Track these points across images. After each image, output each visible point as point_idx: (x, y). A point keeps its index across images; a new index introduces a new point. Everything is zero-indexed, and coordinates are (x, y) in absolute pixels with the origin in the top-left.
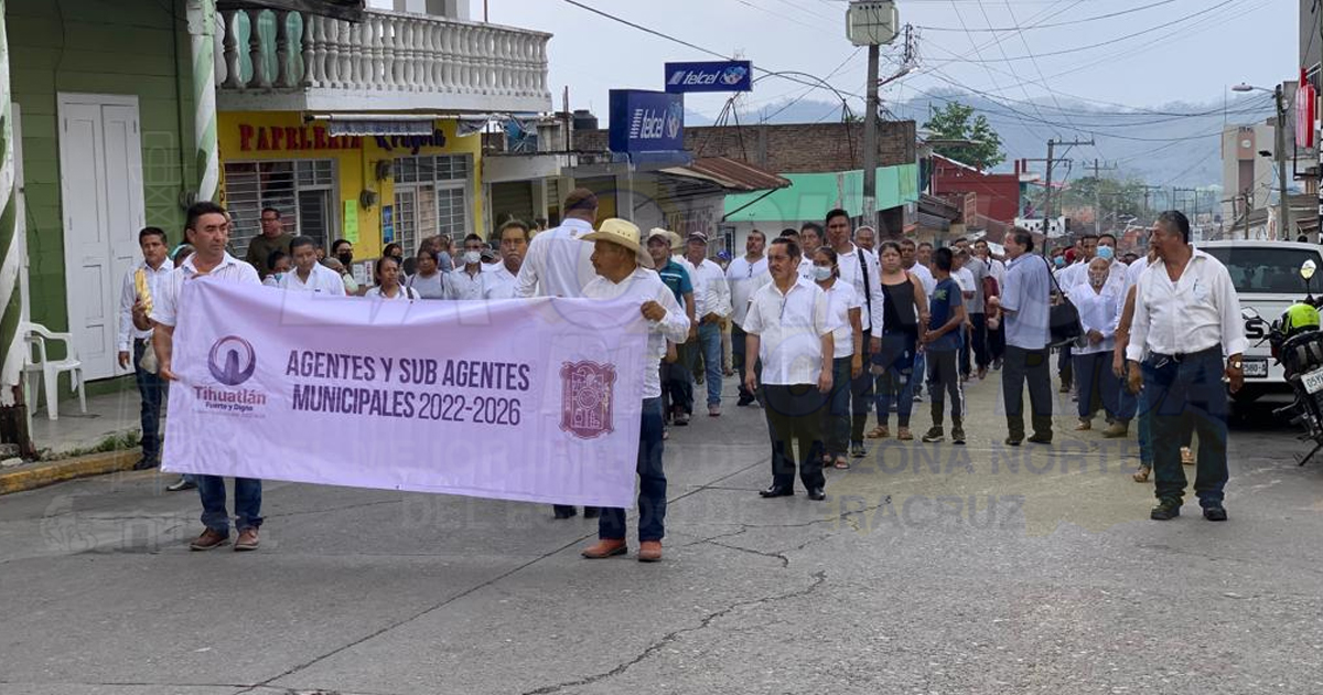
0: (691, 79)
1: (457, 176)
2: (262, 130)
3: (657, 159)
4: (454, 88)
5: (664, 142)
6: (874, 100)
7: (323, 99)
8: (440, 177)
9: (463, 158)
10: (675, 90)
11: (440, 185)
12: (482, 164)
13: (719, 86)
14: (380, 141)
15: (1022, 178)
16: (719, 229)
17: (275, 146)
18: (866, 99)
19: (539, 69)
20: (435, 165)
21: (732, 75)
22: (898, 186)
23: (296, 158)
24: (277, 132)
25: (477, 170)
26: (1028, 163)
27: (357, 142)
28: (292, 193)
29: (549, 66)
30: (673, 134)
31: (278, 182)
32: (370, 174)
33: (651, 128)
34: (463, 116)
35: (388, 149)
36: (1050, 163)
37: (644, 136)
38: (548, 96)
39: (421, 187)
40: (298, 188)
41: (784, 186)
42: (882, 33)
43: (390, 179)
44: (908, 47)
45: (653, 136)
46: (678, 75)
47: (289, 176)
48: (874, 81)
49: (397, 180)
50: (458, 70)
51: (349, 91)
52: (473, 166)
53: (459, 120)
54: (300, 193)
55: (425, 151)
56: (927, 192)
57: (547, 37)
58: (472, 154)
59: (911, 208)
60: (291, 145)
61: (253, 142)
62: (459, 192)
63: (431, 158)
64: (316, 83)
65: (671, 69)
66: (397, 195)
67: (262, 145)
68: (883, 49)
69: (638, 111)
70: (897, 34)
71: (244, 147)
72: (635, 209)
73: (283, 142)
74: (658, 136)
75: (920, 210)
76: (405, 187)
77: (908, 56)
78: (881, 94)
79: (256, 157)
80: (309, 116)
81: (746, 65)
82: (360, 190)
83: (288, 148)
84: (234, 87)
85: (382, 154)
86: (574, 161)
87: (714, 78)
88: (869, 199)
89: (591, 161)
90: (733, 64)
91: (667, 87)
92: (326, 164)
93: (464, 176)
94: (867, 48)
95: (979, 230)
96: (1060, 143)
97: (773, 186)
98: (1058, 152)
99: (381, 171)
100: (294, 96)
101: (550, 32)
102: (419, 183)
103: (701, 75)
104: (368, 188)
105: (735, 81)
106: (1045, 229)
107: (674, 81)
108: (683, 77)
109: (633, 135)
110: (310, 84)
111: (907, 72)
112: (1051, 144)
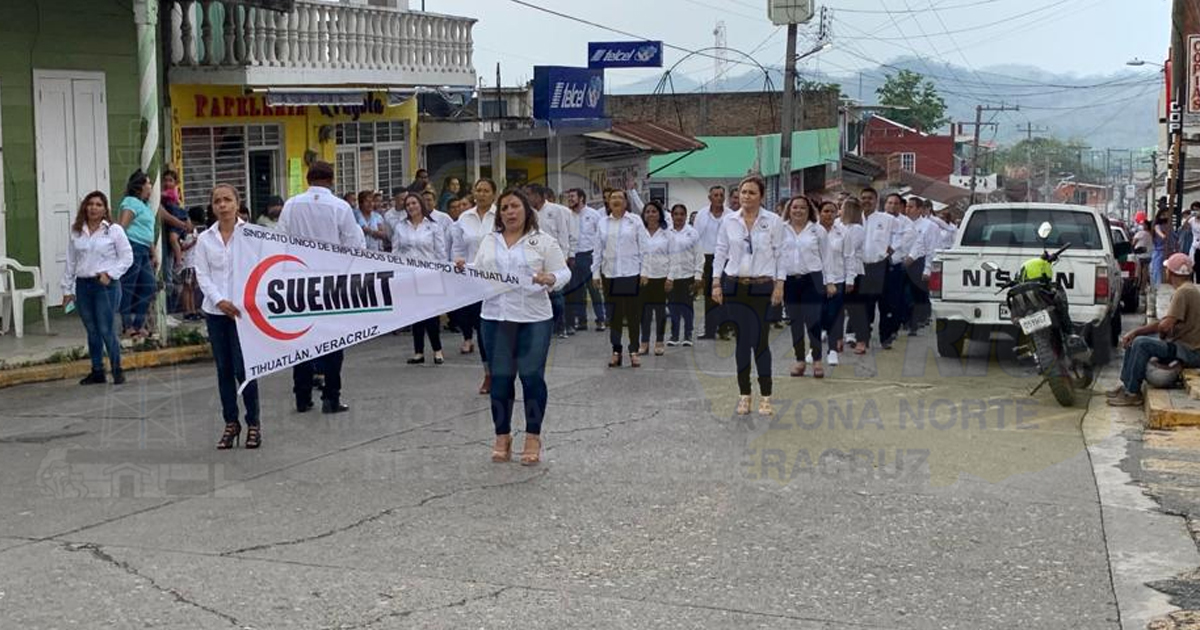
0: (610, 56)
1: (395, 139)
2: (215, 100)
3: (577, 124)
4: (384, 66)
5: (585, 110)
6: (792, 72)
7: (261, 75)
8: (379, 140)
9: (401, 124)
10: (597, 67)
11: (379, 146)
12: (418, 129)
13: (634, 63)
14: (324, 110)
15: (958, 139)
16: (644, 184)
17: (227, 113)
18: (784, 72)
19: (466, 47)
20: (375, 129)
21: (645, 53)
22: (817, 147)
23: (247, 123)
24: (228, 102)
25: (413, 134)
26: (964, 127)
27: (301, 111)
28: (242, 153)
29: (474, 46)
30: (593, 104)
31: (230, 143)
32: (313, 136)
33: (571, 99)
34: (392, 89)
35: (330, 115)
36: (978, 126)
37: (565, 105)
38: (473, 72)
39: (362, 149)
40: (248, 148)
41: (700, 148)
42: (800, 15)
43: (332, 141)
44: (822, 26)
45: (573, 105)
46: (600, 53)
47: (241, 138)
48: (792, 56)
49: (340, 142)
50: (388, 52)
51: (286, 68)
52: (409, 130)
53: (388, 93)
54: (251, 153)
55: (365, 118)
56: (855, 152)
57: (473, 21)
58: (409, 121)
59: (834, 167)
60: (241, 113)
61: (207, 110)
62: (397, 152)
63: (371, 125)
64: (255, 62)
65: (593, 48)
66: (340, 156)
67: (215, 112)
68: (800, 27)
69: (559, 85)
70: (812, 15)
71: (199, 114)
72: (563, 168)
73: (234, 110)
74: (578, 105)
75: (844, 168)
76: (345, 148)
77: (822, 35)
78: (799, 66)
79: (211, 122)
80: (249, 90)
81: (658, 45)
82: (304, 150)
83: (240, 114)
84: (189, 65)
85: (326, 120)
86: (497, 127)
87: (630, 56)
88: (786, 159)
89: (513, 127)
90: (648, 44)
91: (590, 63)
92: (275, 129)
93: (402, 139)
94: (785, 28)
95: (904, 186)
96: (988, 109)
97: (690, 148)
98: (985, 116)
99: (324, 135)
100: (237, 73)
101: (475, 17)
102: (360, 145)
103: (619, 53)
104: (311, 148)
105: (647, 58)
106: (973, 185)
107: (596, 58)
108: (604, 54)
109: (554, 105)
110: (250, 63)
111: (821, 48)
112: (980, 109)
